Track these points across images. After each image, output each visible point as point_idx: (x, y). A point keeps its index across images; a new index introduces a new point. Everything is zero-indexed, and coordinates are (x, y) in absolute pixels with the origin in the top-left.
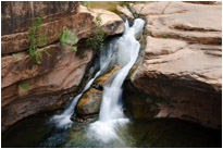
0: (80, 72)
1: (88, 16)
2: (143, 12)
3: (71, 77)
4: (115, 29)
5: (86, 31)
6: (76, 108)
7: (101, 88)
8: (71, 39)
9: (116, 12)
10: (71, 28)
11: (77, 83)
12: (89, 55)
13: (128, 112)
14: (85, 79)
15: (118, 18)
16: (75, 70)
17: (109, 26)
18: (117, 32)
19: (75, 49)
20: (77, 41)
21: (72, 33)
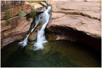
0: (29, 26)
2: (51, 4)
3: (25, 28)
5: (29, 11)
6: (28, 39)
7: (37, 31)
8: (23, 14)
9: (41, 4)
10: (22, 10)
11: (28, 30)
12: (31, 20)
13: (47, 38)
14: (31, 28)
15: (42, 6)
16: (26, 25)
17: (38, 9)
18: (41, 11)
20: (25, 15)
21: (23, 12)
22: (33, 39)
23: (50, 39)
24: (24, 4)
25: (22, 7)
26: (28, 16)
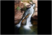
0: (22, 16)
1: (23, 4)
2: (35, 3)
3: (20, 17)
4: (29, 6)
5: (22, 7)
7: (26, 19)
8: (19, 9)
11: (21, 18)
15: (29, 4)
16: (21, 15)
17: (27, 6)
18: (29, 7)
19: (20, 11)
20: (20, 9)
22: (24, 23)
24: (20, 3)
26: (22, 10)
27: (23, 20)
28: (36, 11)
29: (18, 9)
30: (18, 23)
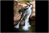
0: (20, 17)
1: (20, 5)
2: (32, 4)
4: (26, 7)
5: (20, 8)
6: (20, 24)
11: (19, 19)
14: (21, 18)
15: (27, 5)
16: (19, 16)
17: (25, 7)
18: (27, 8)
19: (18, 12)
20: (18, 10)
21: (17, 9)
22: (23, 24)
23: (32, 24)
24: (17, 5)
25: (17, 6)
26: (20, 11)
27: (21, 21)
28: (33, 12)
29: (15, 10)
30: (17, 25)
